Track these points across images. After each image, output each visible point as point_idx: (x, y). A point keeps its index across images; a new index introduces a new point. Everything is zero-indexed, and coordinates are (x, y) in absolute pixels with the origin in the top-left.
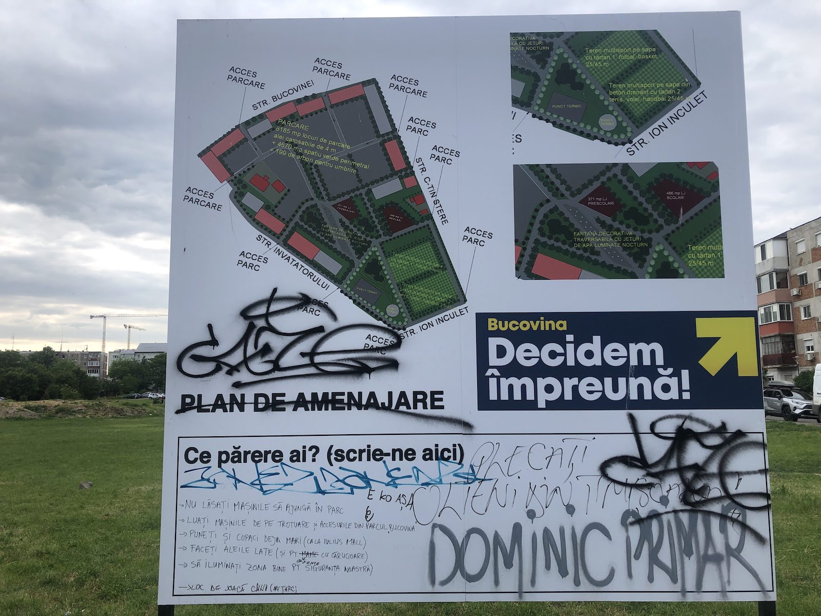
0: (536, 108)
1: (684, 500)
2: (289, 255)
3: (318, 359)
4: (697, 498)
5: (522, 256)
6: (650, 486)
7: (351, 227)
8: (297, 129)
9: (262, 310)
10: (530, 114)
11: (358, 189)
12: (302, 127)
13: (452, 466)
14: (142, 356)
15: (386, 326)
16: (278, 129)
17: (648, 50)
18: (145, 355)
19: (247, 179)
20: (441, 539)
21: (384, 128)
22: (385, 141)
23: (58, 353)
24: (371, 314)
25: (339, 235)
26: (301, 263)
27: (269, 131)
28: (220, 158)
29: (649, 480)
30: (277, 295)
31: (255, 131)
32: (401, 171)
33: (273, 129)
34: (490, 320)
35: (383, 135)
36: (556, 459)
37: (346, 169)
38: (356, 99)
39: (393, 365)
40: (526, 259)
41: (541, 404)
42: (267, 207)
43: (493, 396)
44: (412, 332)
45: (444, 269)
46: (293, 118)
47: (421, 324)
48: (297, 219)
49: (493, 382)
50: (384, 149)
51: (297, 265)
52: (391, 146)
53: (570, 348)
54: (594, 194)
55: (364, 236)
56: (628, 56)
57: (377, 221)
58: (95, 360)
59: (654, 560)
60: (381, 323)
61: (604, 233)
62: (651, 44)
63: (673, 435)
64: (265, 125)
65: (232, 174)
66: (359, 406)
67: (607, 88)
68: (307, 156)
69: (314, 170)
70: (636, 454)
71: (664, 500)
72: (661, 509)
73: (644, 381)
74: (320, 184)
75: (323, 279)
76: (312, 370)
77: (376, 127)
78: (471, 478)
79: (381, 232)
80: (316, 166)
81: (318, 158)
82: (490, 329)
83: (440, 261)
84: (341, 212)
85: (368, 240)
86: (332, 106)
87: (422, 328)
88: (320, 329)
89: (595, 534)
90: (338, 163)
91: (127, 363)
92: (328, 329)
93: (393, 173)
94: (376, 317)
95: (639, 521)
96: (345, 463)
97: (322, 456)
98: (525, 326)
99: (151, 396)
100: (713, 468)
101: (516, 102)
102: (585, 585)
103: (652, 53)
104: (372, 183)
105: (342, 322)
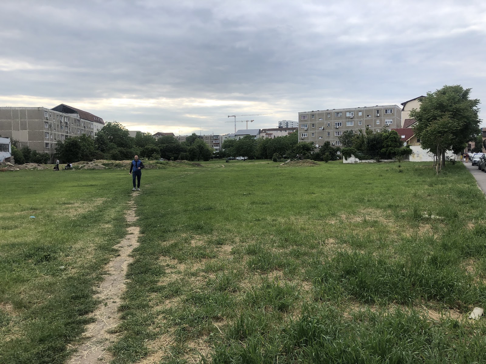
14: (239, 137)
18: (240, 136)
23: (199, 137)
58: (217, 139)
91: (231, 141)
99: (238, 159)
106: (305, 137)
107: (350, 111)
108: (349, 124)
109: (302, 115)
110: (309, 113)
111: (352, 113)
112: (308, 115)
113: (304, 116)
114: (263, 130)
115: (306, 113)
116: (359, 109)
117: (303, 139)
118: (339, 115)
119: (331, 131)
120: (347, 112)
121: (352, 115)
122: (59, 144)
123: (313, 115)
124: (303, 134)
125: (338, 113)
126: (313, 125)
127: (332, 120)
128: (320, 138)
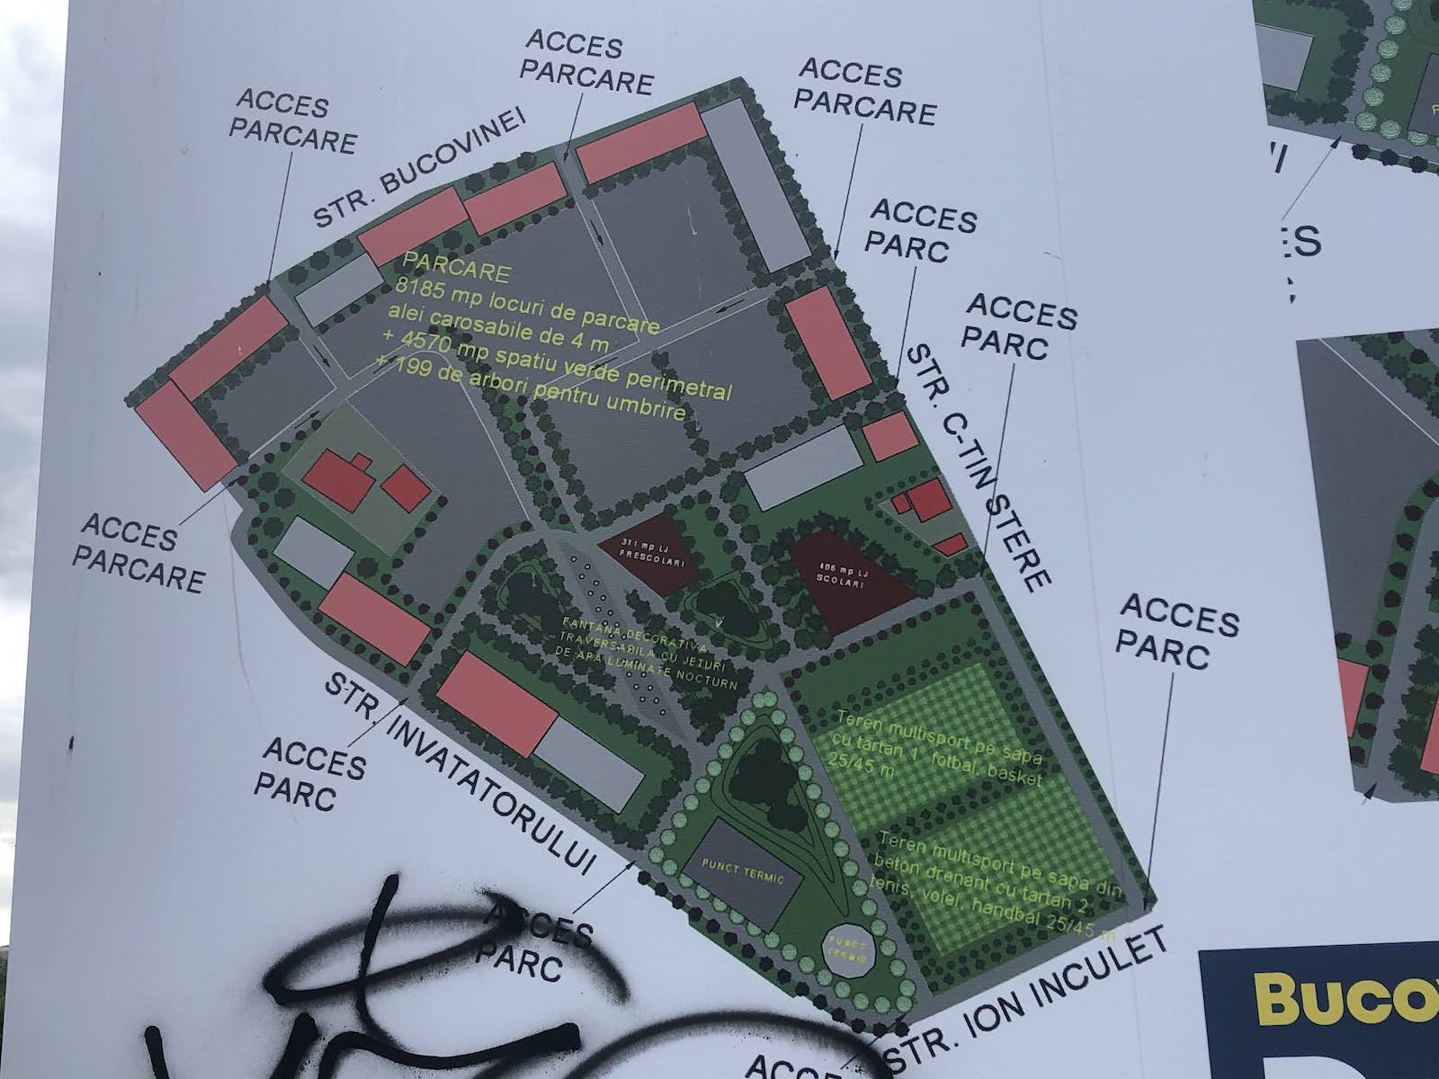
0: (1367, 122)
2: (444, 741)
5: (1373, 701)
7: (674, 619)
8: (470, 283)
9: (341, 967)
10: (1345, 148)
11: (693, 476)
12: (488, 271)
15: (824, 1017)
16: (401, 287)
19: (292, 471)
21: (782, 249)
22: (786, 296)
24: (764, 967)
25: (629, 653)
26: (487, 770)
27: (370, 298)
28: (202, 406)
30: (399, 903)
32: (851, 399)
33: (386, 288)
34: (1263, 980)
35: (779, 276)
37: (645, 408)
38: (678, 155)
40: (1392, 714)
42: (364, 568)
44: (936, 1041)
45: (1050, 769)
47: (969, 1006)
48: (471, 603)
50: (787, 325)
51: (471, 780)
52: (813, 313)
55: (721, 653)
57: (768, 591)
60: (802, 1008)
64: (359, 277)
65: (241, 458)
68: (505, 372)
69: (531, 422)
74: (553, 471)
75: (573, 832)
77: (751, 248)
79: (787, 634)
80: (540, 405)
81: (545, 377)
82: (1267, 1018)
84: (629, 564)
85: (737, 667)
86: (591, 191)
87: (974, 1025)
88: (564, 1038)
90: (618, 389)
92: (595, 1040)
93: (824, 409)
94: (782, 979)
101: (1280, 105)
104: (746, 451)
105: (652, 1004)
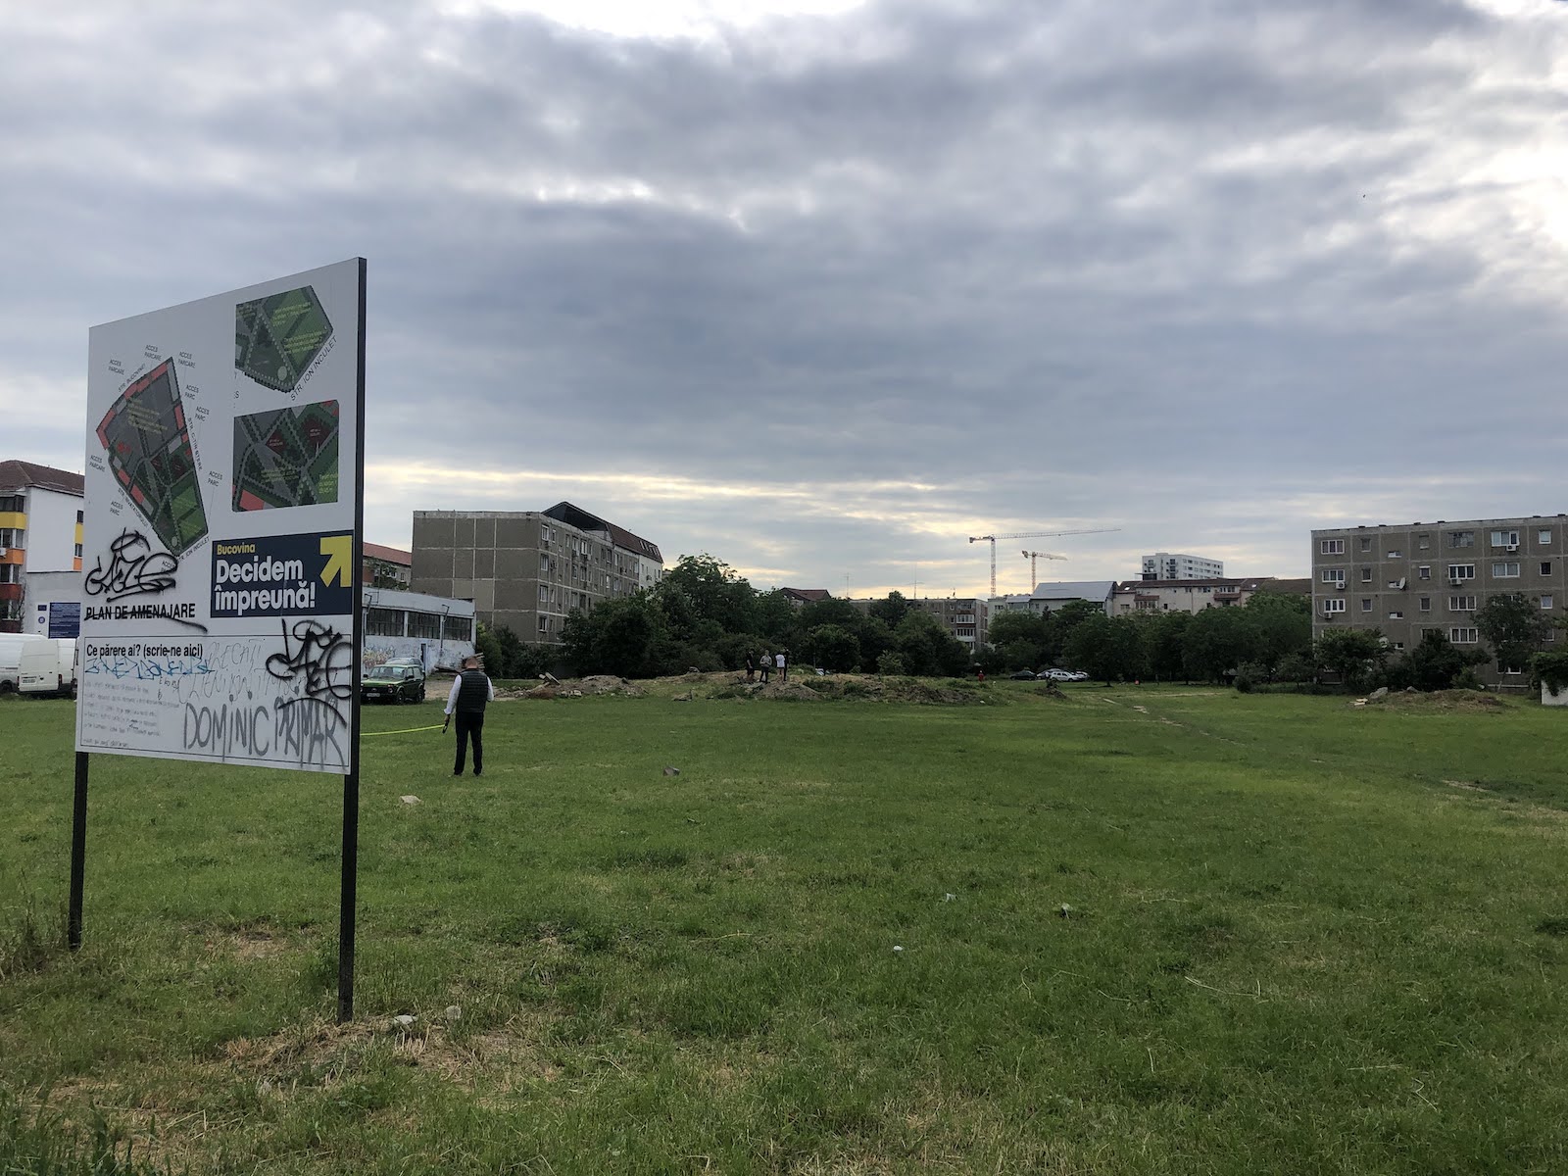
0: (247, 367)
1: (307, 691)
3: (142, 580)
4: (314, 689)
5: (235, 492)
6: (290, 678)
7: (158, 477)
8: (137, 404)
9: (119, 545)
10: (244, 373)
11: (162, 447)
12: (140, 401)
13: (196, 661)
14: (1042, 605)
15: (171, 554)
17: (306, 305)
19: (115, 446)
20: (190, 713)
21: (175, 397)
22: (175, 407)
23: (912, 602)
24: (165, 545)
25: (152, 483)
27: (125, 408)
28: (105, 432)
29: (291, 673)
30: (126, 533)
31: (120, 408)
32: (181, 430)
33: (128, 406)
34: (219, 546)
35: (174, 403)
36: (245, 655)
37: (157, 432)
38: (163, 375)
39: (173, 584)
40: (238, 495)
41: (240, 613)
42: (123, 466)
43: (217, 608)
44: (183, 558)
46: (135, 395)
47: (187, 551)
48: (135, 474)
49: (218, 594)
50: (174, 414)
51: (134, 509)
52: (178, 409)
53: (256, 565)
54: (274, 436)
55: (163, 484)
56: (294, 310)
57: (169, 471)
58: (968, 613)
59: (289, 738)
60: (169, 552)
61: (277, 469)
62: (308, 299)
63: (304, 637)
64: (124, 403)
65: (110, 443)
66: (158, 615)
67: (283, 343)
68: (141, 424)
69: (144, 435)
70: (285, 654)
71: (297, 690)
72: (295, 698)
73: (291, 592)
74: (146, 446)
75: (145, 519)
76: (138, 589)
77: (171, 395)
78: (205, 670)
79: (171, 480)
80: (145, 432)
81: (146, 425)
82: (218, 553)
83: (198, 502)
84: (154, 466)
85: (165, 486)
86: (153, 383)
87: (187, 554)
88: (142, 558)
89: (261, 714)
90: (154, 428)
91: (1019, 619)
92: (146, 558)
93: (178, 433)
94: (167, 547)
95: (283, 706)
96: (151, 657)
97: (141, 652)
98: (236, 549)
99: (1052, 676)
100: (323, 665)
102: (254, 755)
103: (308, 307)
104: (169, 441)
105: (152, 551)
106: (1338, 610)
107: (1504, 528)
108: (1502, 574)
109: (1324, 539)
110: (1352, 534)
111: (1514, 537)
112: (1347, 538)
113: (1333, 544)
114: (1125, 584)
115: (1339, 534)
116: (1541, 523)
117: (1328, 620)
118: (1464, 541)
119: (1433, 594)
120: (1494, 530)
121: (1514, 542)
122: (574, 619)
123: (1364, 538)
124: (1328, 603)
125: (1461, 534)
126: (1367, 573)
127: (1436, 556)
128: (1394, 616)
